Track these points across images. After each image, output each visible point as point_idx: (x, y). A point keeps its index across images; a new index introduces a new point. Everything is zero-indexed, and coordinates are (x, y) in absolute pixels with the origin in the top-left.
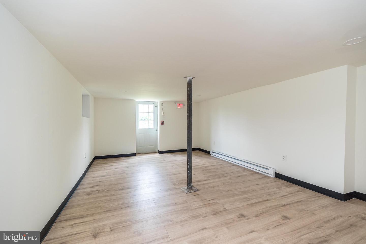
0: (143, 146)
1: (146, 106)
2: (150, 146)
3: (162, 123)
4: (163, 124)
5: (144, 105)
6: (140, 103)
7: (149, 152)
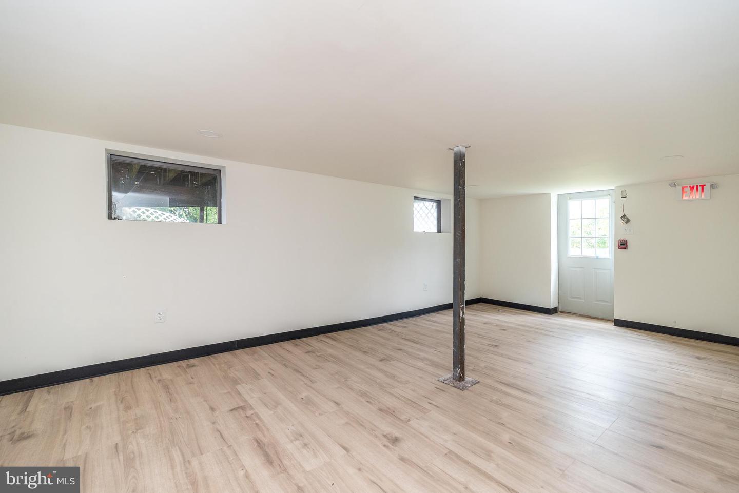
0: (580, 298)
1: (588, 203)
2: (598, 300)
3: (623, 245)
4: (625, 248)
5: (583, 201)
6: (570, 198)
7: (592, 316)
